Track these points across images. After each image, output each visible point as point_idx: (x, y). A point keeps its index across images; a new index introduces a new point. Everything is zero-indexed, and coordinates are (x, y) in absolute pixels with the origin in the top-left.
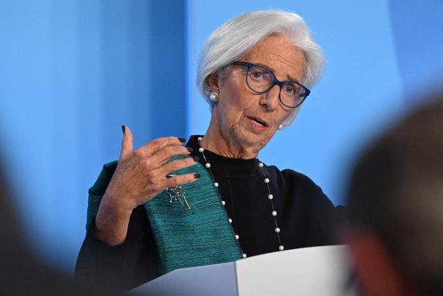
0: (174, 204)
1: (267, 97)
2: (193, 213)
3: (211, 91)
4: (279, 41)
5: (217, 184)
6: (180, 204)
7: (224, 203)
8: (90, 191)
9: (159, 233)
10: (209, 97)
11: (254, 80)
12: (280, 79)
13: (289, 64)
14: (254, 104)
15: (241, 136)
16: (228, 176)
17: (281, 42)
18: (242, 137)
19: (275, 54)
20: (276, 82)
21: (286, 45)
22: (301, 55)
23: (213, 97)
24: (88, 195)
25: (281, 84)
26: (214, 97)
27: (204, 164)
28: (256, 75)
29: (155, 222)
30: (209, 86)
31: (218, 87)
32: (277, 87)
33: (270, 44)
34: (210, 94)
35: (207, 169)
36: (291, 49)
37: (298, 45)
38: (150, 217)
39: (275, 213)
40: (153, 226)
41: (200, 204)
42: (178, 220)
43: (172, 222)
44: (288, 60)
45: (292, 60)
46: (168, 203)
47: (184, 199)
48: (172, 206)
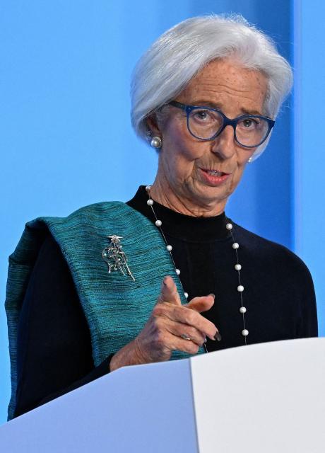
0: (114, 275)
2: (138, 287)
4: (222, 67)
5: (170, 248)
6: (122, 275)
7: (178, 272)
8: (11, 259)
9: (92, 314)
11: (200, 123)
12: (230, 117)
13: (241, 93)
14: (205, 152)
16: (185, 240)
17: (225, 67)
19: (219, 85)
20: (227, 122)
21: (232, 70)
24: (8, 264)
25: (234, 123)
26: (156, 142)
27: (154, 222)
28: (201, 115)
29: (86, 301)
32: (230, 127)
33: (212, 72)
34: (151, 140)
35: (158, 227)
36: (240, 72)
38: (80, 294)
39: (241, 288)
40: (84, 306)
41: (148, 274)
42: (118, 296)
43: (112, 299)
44: (238, 89)
45: (243, 87)
46: (106, 274)
47: (126, 268)
48: (111, 278)
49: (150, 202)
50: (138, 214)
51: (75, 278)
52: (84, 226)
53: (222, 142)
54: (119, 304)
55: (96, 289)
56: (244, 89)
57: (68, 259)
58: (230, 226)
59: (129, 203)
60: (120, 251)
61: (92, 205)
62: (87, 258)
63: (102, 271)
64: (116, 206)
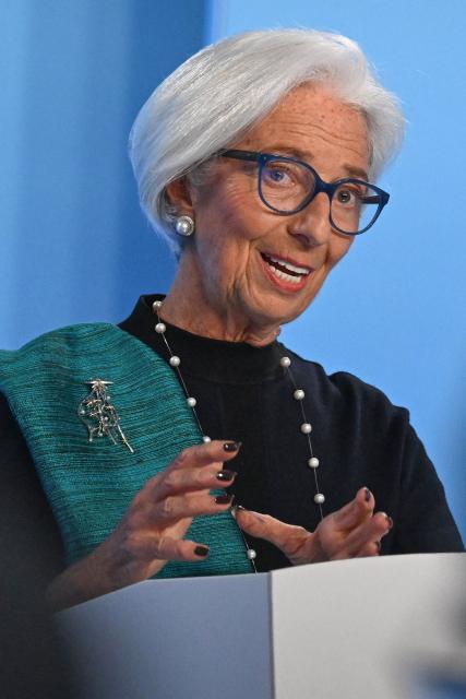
0: (100, 444)
1: (304, 220)
2: (139, 462)
3: (176, 215)
4: (313, 99)
5: (192, 401)
6: (111, 443)
9: (65, 508)
10: (175, 228)
12: (326, 178)
15: (253, 305)
17: (318, 99)
18: (256, 306)
19: (309, 124)
20: (319, 187)
21: (330, 105)
22: (361, 121)
23: (183, 226)
25: (329, 189)
26: (185, 226)
27: (167, 359)
28: (276, 174)
30: (170, 203)
31: (190, 203)
32: (323, 196)
33: (297, 104)
34: (176, 222)
35: (173, 368)
36: (341, 111)
37: (352, 100)
38: (44, 476)
40: (51, 495)
41: (155, 440)
42: (107, 478)
43: (96, 483)
44: (338, 134)
45: (346, 133)
46: (84, 443)
47: (118, 431)
48: (93, 450)
49: (161, 327)
50: (138, 342)
51: (34, 452)
52: (48, 365)
53: (311, 218)
54: (106, 490)
55: (69, 467)
56: (348, 137)
57: (21, 421)
58: (287, 361)
59: (123, 326)
60: (107, 404)
61: (61, 330)
62: (53, 418)
63: (78, 439)
64: (100, 331)
